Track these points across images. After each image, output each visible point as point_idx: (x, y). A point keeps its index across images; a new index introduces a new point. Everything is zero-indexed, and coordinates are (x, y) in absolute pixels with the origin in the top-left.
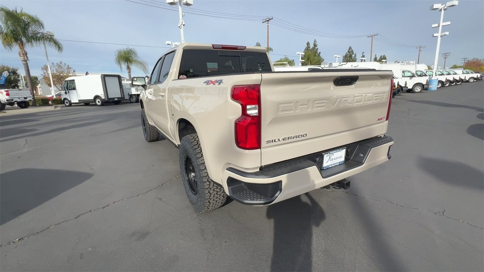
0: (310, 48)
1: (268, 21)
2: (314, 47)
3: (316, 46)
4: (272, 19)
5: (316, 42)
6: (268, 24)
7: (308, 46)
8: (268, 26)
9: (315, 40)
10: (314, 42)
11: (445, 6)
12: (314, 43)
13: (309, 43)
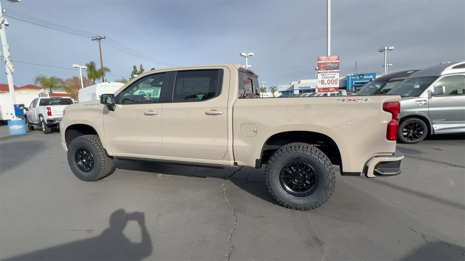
0: (137, 72)
1: (99, 39)
2: (141, 71)
3: (143, 71)
4: (104, 38)
5: (142, 67)
6: (100, 42)
7: (135, 70)
8: (100, 44)
9: (141, 65)
10: (141, 66)
11: (248, 55)
12: (141, 68)
13: (136, 67)
